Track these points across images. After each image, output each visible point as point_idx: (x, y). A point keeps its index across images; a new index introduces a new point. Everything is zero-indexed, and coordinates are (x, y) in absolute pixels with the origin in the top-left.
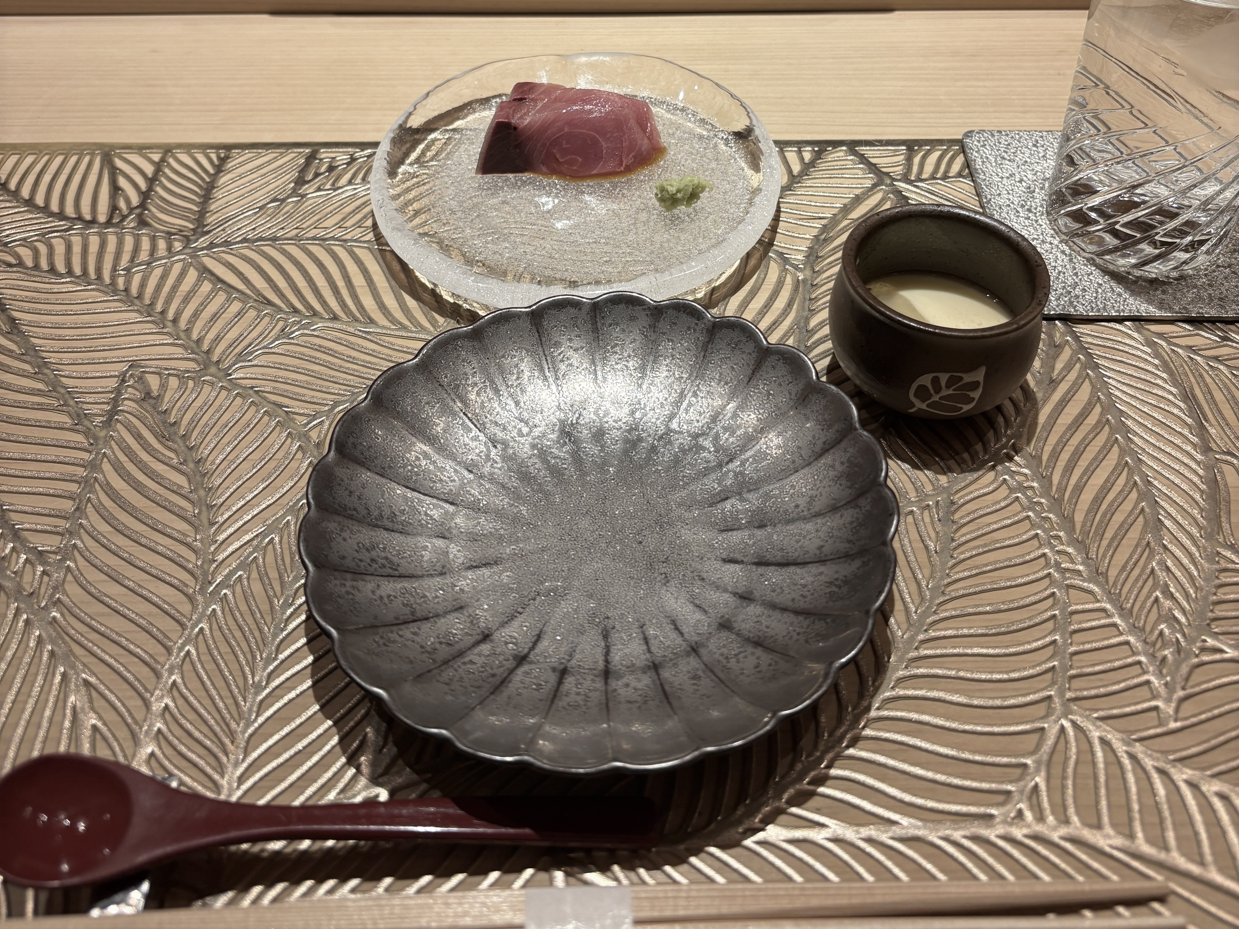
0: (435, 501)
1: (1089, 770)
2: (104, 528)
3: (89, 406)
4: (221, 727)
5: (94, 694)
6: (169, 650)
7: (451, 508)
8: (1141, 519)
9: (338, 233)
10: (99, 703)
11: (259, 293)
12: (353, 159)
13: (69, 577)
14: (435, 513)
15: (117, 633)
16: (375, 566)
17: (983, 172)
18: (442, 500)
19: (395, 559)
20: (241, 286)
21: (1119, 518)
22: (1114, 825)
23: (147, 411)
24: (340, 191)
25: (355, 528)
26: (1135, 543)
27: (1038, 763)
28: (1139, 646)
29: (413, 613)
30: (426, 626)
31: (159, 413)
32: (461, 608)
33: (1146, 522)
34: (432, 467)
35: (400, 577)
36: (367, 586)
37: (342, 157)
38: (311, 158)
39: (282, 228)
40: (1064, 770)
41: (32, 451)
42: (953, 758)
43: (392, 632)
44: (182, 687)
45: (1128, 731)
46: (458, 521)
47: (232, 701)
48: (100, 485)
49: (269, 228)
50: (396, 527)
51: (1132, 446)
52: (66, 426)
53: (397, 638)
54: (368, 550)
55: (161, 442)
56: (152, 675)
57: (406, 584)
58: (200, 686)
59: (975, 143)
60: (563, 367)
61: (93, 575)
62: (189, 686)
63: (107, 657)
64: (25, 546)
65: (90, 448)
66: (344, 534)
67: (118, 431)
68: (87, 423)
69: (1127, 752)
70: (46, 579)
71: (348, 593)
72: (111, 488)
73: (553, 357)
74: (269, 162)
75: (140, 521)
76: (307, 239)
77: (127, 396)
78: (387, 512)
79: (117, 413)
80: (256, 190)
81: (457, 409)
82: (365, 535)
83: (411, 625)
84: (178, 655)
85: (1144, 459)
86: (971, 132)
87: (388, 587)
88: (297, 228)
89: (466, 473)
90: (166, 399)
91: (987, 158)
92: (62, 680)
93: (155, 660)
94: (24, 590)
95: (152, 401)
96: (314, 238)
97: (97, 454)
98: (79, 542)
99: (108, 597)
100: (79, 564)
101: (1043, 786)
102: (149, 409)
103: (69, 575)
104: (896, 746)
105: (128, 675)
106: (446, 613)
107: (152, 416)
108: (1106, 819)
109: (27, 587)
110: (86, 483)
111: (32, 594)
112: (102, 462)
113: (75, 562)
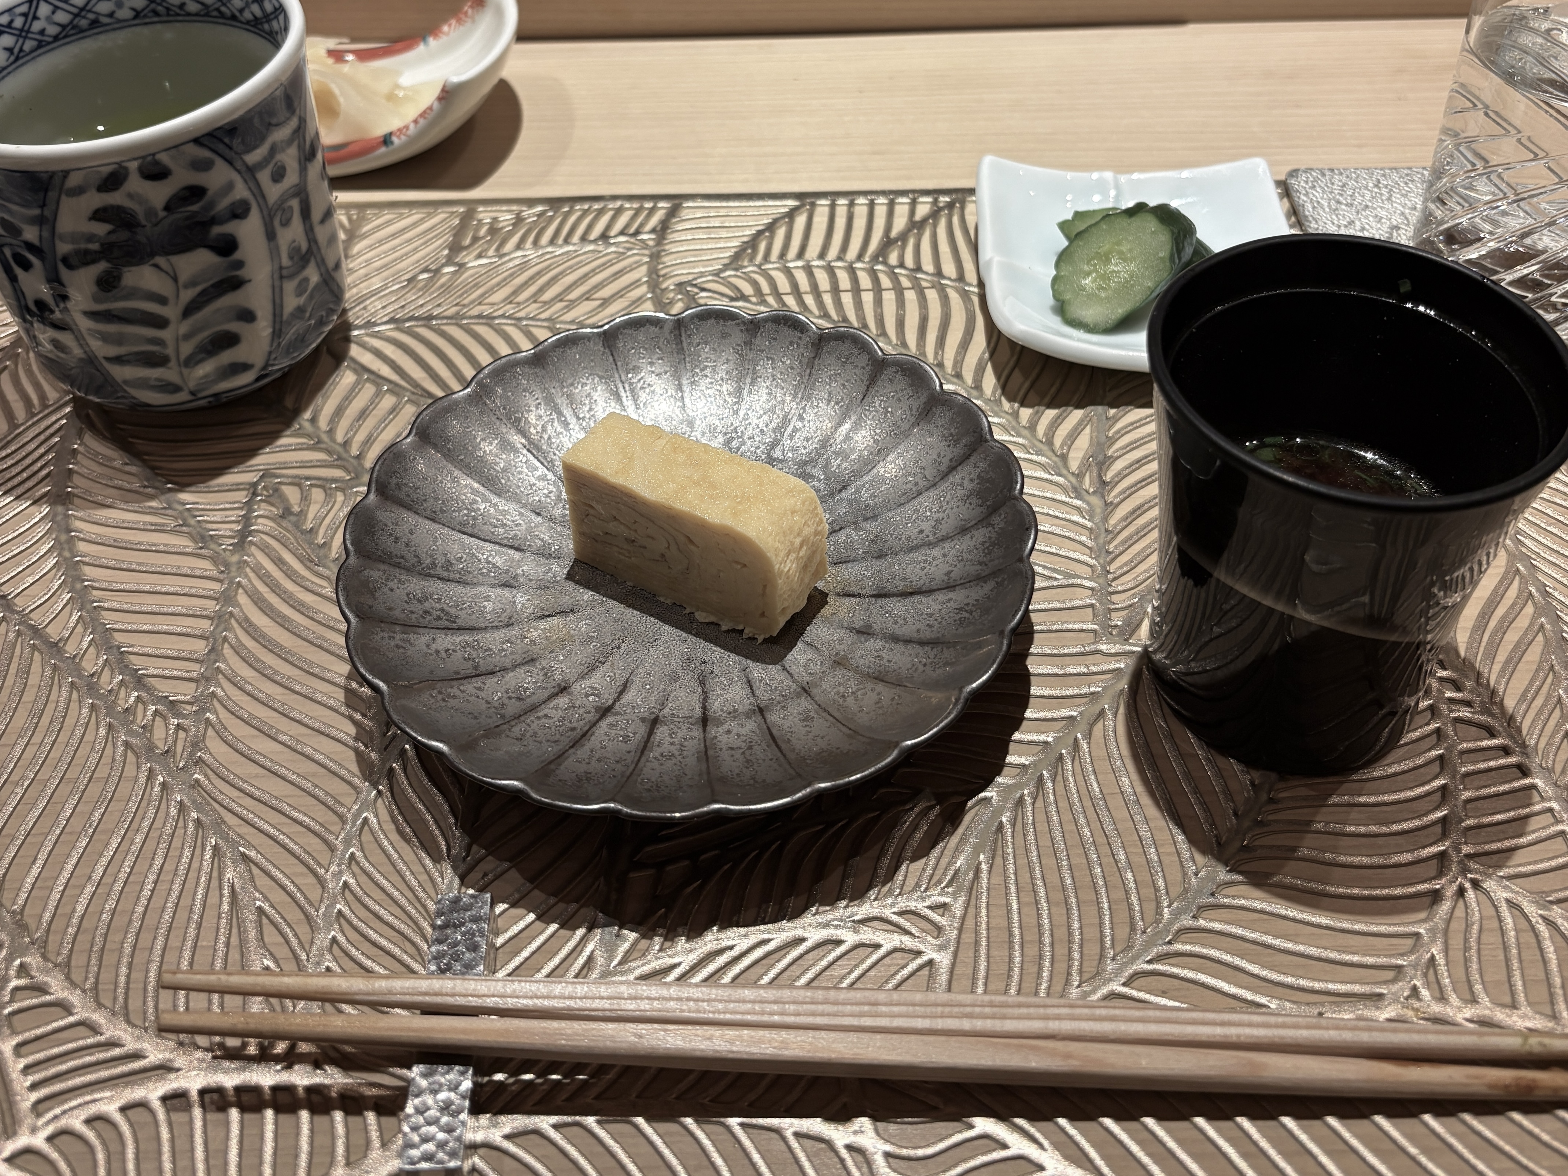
0: (497, 547)
1: (1496, 938)
2: (247, 672)
3: (214, 526)
4: (416, 908)
5: (256, 871)
6: (342, 818)
7: (517, 555)
8: (1540, 637)
9: (510, 309)
10: (262, 881)
11: (416, 385)
12: (519, 220)
13: (210, 732)
14: (498, 561)
15: (276, 798)
16: (428, 618)
17: (1314, 219)
18: (506, 546)
19: (453, 611)
20: (394, 377)
21: (1512, 637)
22: (1530, 1004)
23: (288, 531)
24: (507, 258)
25: (403, 577)
26: (1534, 667)
27: (1432, 931)
28: (1550, 791)
29: (476, 668)
30: (491, 681)
31: (303, 532)
32: (533, 660)
33: (1547, 640)
34: (492, 510)
35: (458, 629)
36: (421, 640)
37: (506, 217)
38: (467, 218)
39: (439, 305)
40: (1466, 940)
41: (148, 582)
42: (1328, 928)
43: (452, 687)
44: (363, 861)
45: (1543, 892)
46: (525, 568)
47: (425, 877)
48: (237, 621)
49: (422, 306)
50: (452, 576)
51: (1524, 550)
52: (188, 550)
53: (458, 693)
54: (419, 601)
55: (308, 568)
56: (324, 847)
57: (468, 637)
58: (386, 860)
59: (1302, 184)
60: (643, 396)
61: (238, 729)
62: (371, 859)
63: (266, 827)
64: (152, 695)
65: (222, 576)
66: (391, 584)
67: (253, 555)
68: (213, 546)
69: (1543, 918)
70: (182, 734)
71: (397, 646)
72: (251, 624)
73: (631, 384)
74: (415, 225)
75: (291, 663)
76: (471, 317)
77: (261, 513)
78: (441, 560)
79: (250, 533)
80: (401, 259)
81: (520, 446)
82: (416, 585)
83: (474, 680)
84: (354, 823)
85: (1538, 564)
86: (1296, 171)
87: (444, 641)
88: (457, 305)
89: (533, 516)
90: (311, 516)
91: (1318, 202)
92: (214, 856)
93: (326, 829)
94: (157, 748)
95: (293, 519)
96: (480, 316)
97: (231, 582)
98: (218, 691)
99: (261, 754)
100: (221, 716)
101: (1440, 959)
102: (290, 528)
103: (210, 729)
104: (1256, 916)
105: (296, 847)
106: (515, 667)
107: (295, 538)
108: (1521, 997)
109: (160, 744)
110: (219, 618)
111: (167, 752)
112: (236, 594)
113: (216, 713)
